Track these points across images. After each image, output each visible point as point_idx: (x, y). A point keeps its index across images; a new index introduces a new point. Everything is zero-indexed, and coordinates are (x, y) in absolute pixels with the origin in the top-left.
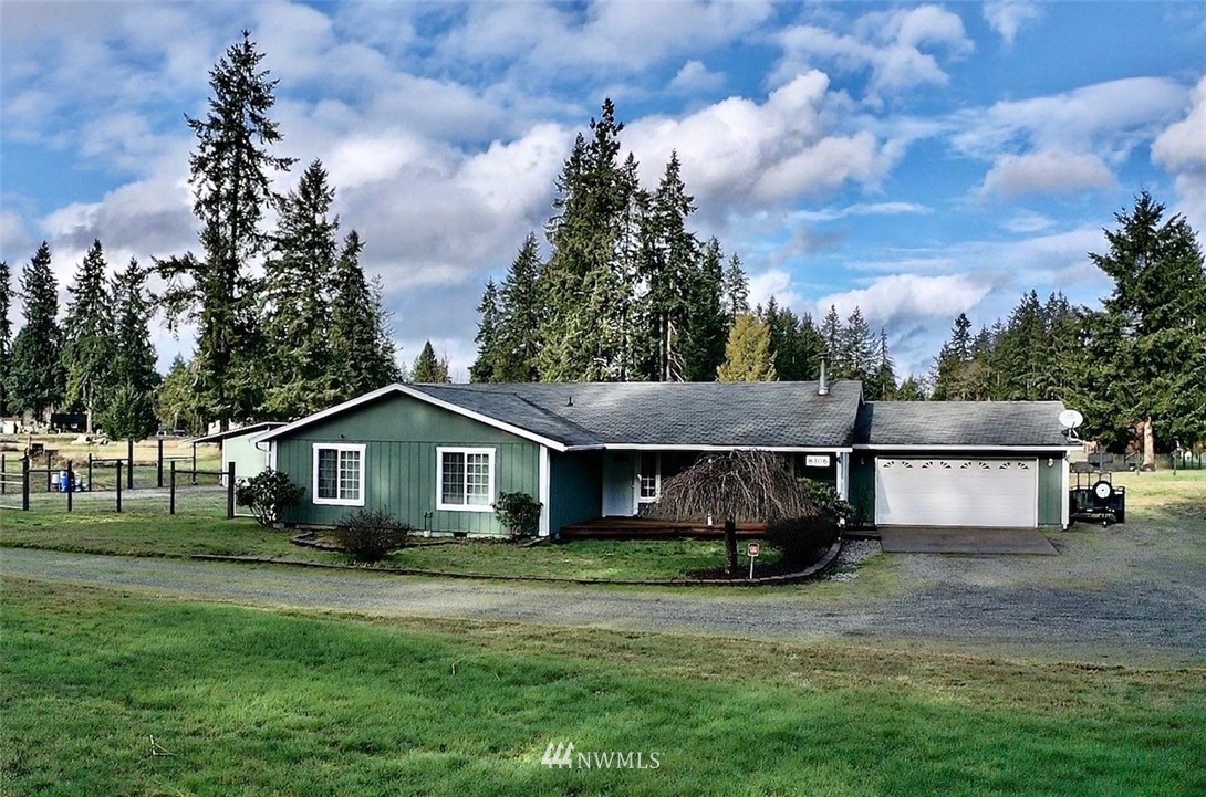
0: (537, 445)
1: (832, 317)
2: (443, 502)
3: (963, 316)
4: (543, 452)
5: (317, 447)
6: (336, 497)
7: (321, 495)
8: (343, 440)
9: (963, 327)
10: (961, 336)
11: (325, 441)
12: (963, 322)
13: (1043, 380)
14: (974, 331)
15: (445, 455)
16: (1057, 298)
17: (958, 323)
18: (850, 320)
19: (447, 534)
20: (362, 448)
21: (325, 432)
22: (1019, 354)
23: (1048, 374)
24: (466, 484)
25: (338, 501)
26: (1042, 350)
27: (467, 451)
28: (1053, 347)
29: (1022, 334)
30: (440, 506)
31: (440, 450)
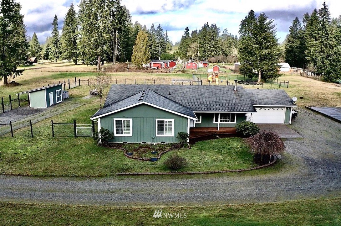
0: (187, 118)
1: (153, 26)
2: (158, 134)
3: (187, 27)
4: (189, 120)
5: (115, 119)
6: (122, 134)
7: (117, 133)
8: (124, 117)
9: (187, 31)
10: (187, 33)
11: (117, 118)
12: (187, 29)
13: (209, 46)
14: (190, 32)
15: (158, 121)
16: (214, 25)
17: (186, 29)
18: (158, 28)
19: (159, 143)
20: (131, 120)
21: (118, 115)
22: (203, 39)
23: (211, 45)
24: (165, 129)
25: (123, 135)
26: (210, 38)
27: (165, 120)
28: (213, 38)
29: (204, 34)
30: (157, 135)
31: (157, 120)
